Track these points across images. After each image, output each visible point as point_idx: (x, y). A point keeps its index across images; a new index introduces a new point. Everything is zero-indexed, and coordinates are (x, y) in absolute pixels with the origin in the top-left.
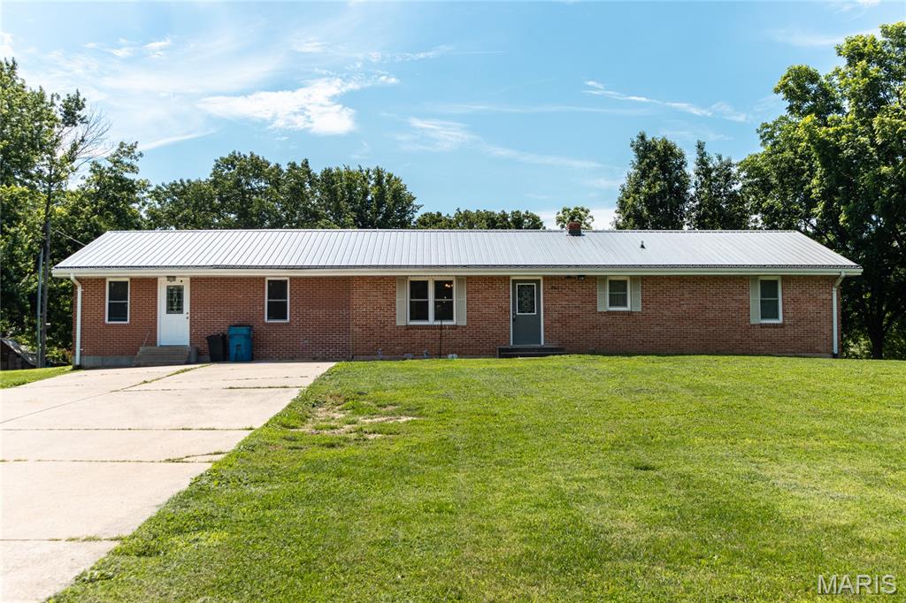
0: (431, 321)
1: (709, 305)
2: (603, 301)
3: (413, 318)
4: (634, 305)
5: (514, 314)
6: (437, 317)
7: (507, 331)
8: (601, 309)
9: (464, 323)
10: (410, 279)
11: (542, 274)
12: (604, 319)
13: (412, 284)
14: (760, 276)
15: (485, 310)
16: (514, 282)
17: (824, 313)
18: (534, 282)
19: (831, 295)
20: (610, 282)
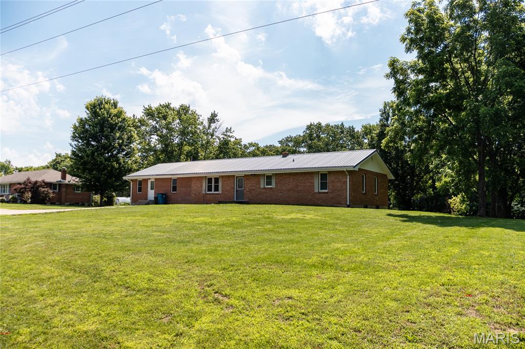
0: (213, 192)
1: (299, 184)
2: (263, 184)
3: (208, 191)
4: (273, 186)
5: (237, 189)
6: (215, 191)
7: (233, 195)
8: (262, 187)
9: (221, 193)
10: (207, 177)
11: (243, 174)
12: (263, 191)
13: (208, 179)
14: (319, 172)
15: (227, 188)
16: (237, 177)
17: (344, 187)
18: (242, 177)
19: (347, 178)
20: (267, 176)
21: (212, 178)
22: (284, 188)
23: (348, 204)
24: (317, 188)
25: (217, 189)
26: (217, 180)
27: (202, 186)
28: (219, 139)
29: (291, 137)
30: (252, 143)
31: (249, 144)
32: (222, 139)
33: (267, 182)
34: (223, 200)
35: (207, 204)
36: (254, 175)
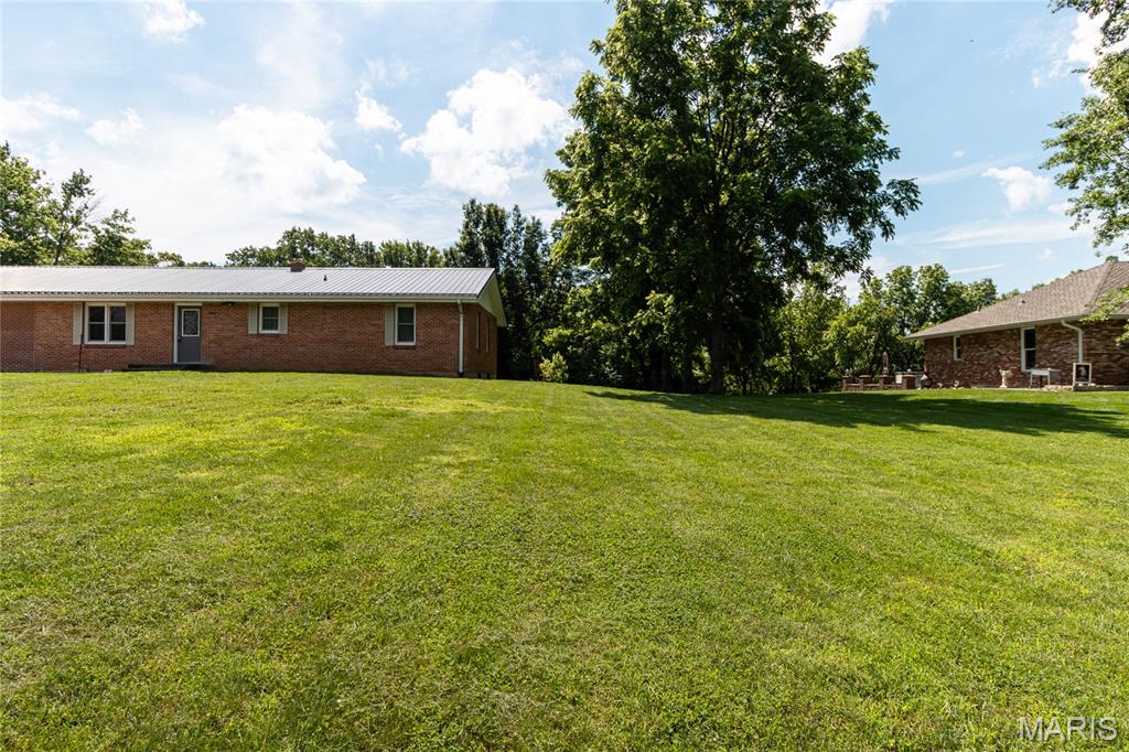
0: (107, 341)
1: (348, 328)
2: (255, 326)
3: (91, 338)
4: (282, 329)
5: (179, 335)
6: (113, 338)
7: (170, 350)
8: (252, 331)
9: (132, 343)
10: (88, 305)
11: (199, 301)
12: (254, 341)
13: (92, 309)
14: (394, 303)
15: (151, 332)
16: (180, 308)
17: (452, 336)
18: (197, 307)
19: (459, 321)
20: (264, 308)
21: (102, 309)
22: (310, 335)
23: (461, 370)
24: (391, 337)
25: (119, 333)
26: (118, 313)
27: (70, 327)
28: (96, 232)
29: (252, 249)
30: (167, 254)
31: (160, 254)
32: (103, 232)
33: (264, 321)
34: (140, 361)
35: (88, 371)
36: (233, 303)
